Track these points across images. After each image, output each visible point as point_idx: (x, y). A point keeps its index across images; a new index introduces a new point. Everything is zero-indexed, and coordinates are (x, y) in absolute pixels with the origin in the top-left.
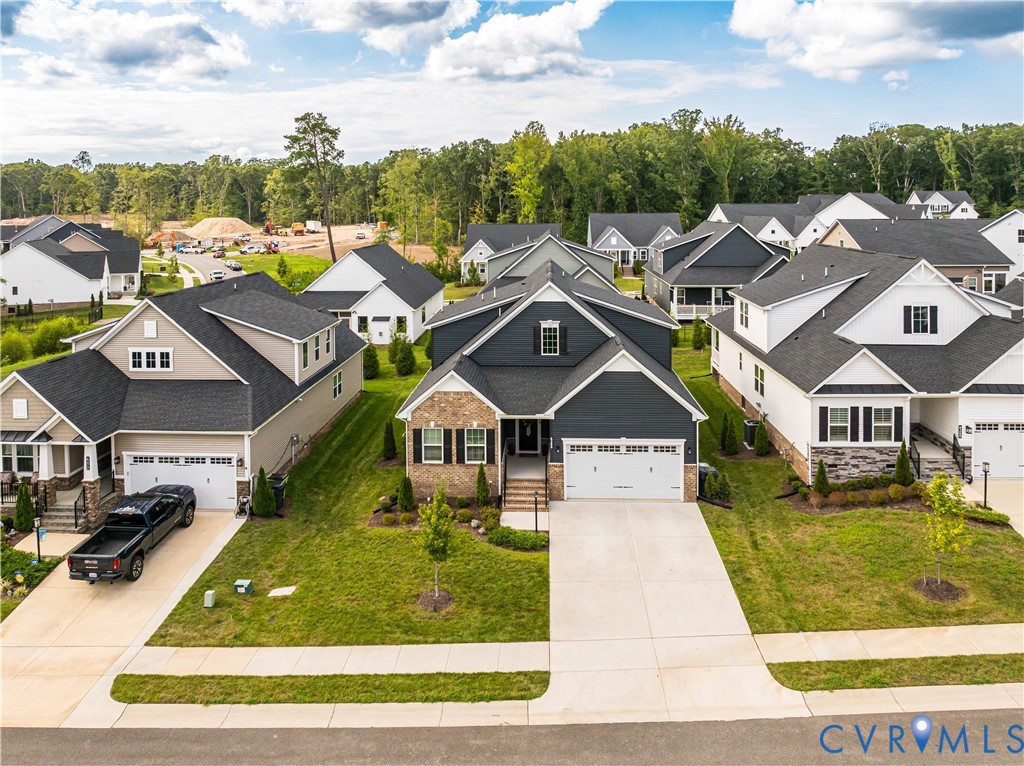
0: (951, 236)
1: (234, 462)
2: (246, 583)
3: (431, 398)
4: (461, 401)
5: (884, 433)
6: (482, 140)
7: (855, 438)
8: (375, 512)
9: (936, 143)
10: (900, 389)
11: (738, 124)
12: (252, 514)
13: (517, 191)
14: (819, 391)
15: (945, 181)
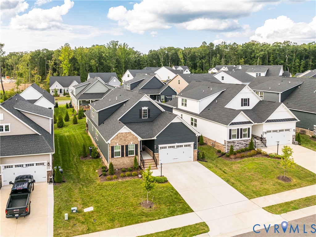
0: (209, 78)
1: (46, 164)
2: (76, 208)
3: (117, 135)
4: (127, 136)
5: (245, 136)
6: (45, 49)
7: (238, 138)
8: (100, 176)
9: (178, 52)
10: (250, 122)
11: (127, 46)
12: (54, 182)
13: (62, 65)
14: (230, 125)
15: (180, 63)
